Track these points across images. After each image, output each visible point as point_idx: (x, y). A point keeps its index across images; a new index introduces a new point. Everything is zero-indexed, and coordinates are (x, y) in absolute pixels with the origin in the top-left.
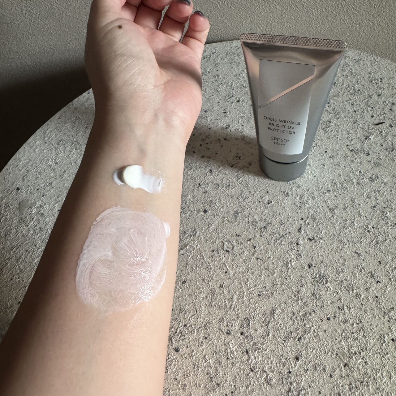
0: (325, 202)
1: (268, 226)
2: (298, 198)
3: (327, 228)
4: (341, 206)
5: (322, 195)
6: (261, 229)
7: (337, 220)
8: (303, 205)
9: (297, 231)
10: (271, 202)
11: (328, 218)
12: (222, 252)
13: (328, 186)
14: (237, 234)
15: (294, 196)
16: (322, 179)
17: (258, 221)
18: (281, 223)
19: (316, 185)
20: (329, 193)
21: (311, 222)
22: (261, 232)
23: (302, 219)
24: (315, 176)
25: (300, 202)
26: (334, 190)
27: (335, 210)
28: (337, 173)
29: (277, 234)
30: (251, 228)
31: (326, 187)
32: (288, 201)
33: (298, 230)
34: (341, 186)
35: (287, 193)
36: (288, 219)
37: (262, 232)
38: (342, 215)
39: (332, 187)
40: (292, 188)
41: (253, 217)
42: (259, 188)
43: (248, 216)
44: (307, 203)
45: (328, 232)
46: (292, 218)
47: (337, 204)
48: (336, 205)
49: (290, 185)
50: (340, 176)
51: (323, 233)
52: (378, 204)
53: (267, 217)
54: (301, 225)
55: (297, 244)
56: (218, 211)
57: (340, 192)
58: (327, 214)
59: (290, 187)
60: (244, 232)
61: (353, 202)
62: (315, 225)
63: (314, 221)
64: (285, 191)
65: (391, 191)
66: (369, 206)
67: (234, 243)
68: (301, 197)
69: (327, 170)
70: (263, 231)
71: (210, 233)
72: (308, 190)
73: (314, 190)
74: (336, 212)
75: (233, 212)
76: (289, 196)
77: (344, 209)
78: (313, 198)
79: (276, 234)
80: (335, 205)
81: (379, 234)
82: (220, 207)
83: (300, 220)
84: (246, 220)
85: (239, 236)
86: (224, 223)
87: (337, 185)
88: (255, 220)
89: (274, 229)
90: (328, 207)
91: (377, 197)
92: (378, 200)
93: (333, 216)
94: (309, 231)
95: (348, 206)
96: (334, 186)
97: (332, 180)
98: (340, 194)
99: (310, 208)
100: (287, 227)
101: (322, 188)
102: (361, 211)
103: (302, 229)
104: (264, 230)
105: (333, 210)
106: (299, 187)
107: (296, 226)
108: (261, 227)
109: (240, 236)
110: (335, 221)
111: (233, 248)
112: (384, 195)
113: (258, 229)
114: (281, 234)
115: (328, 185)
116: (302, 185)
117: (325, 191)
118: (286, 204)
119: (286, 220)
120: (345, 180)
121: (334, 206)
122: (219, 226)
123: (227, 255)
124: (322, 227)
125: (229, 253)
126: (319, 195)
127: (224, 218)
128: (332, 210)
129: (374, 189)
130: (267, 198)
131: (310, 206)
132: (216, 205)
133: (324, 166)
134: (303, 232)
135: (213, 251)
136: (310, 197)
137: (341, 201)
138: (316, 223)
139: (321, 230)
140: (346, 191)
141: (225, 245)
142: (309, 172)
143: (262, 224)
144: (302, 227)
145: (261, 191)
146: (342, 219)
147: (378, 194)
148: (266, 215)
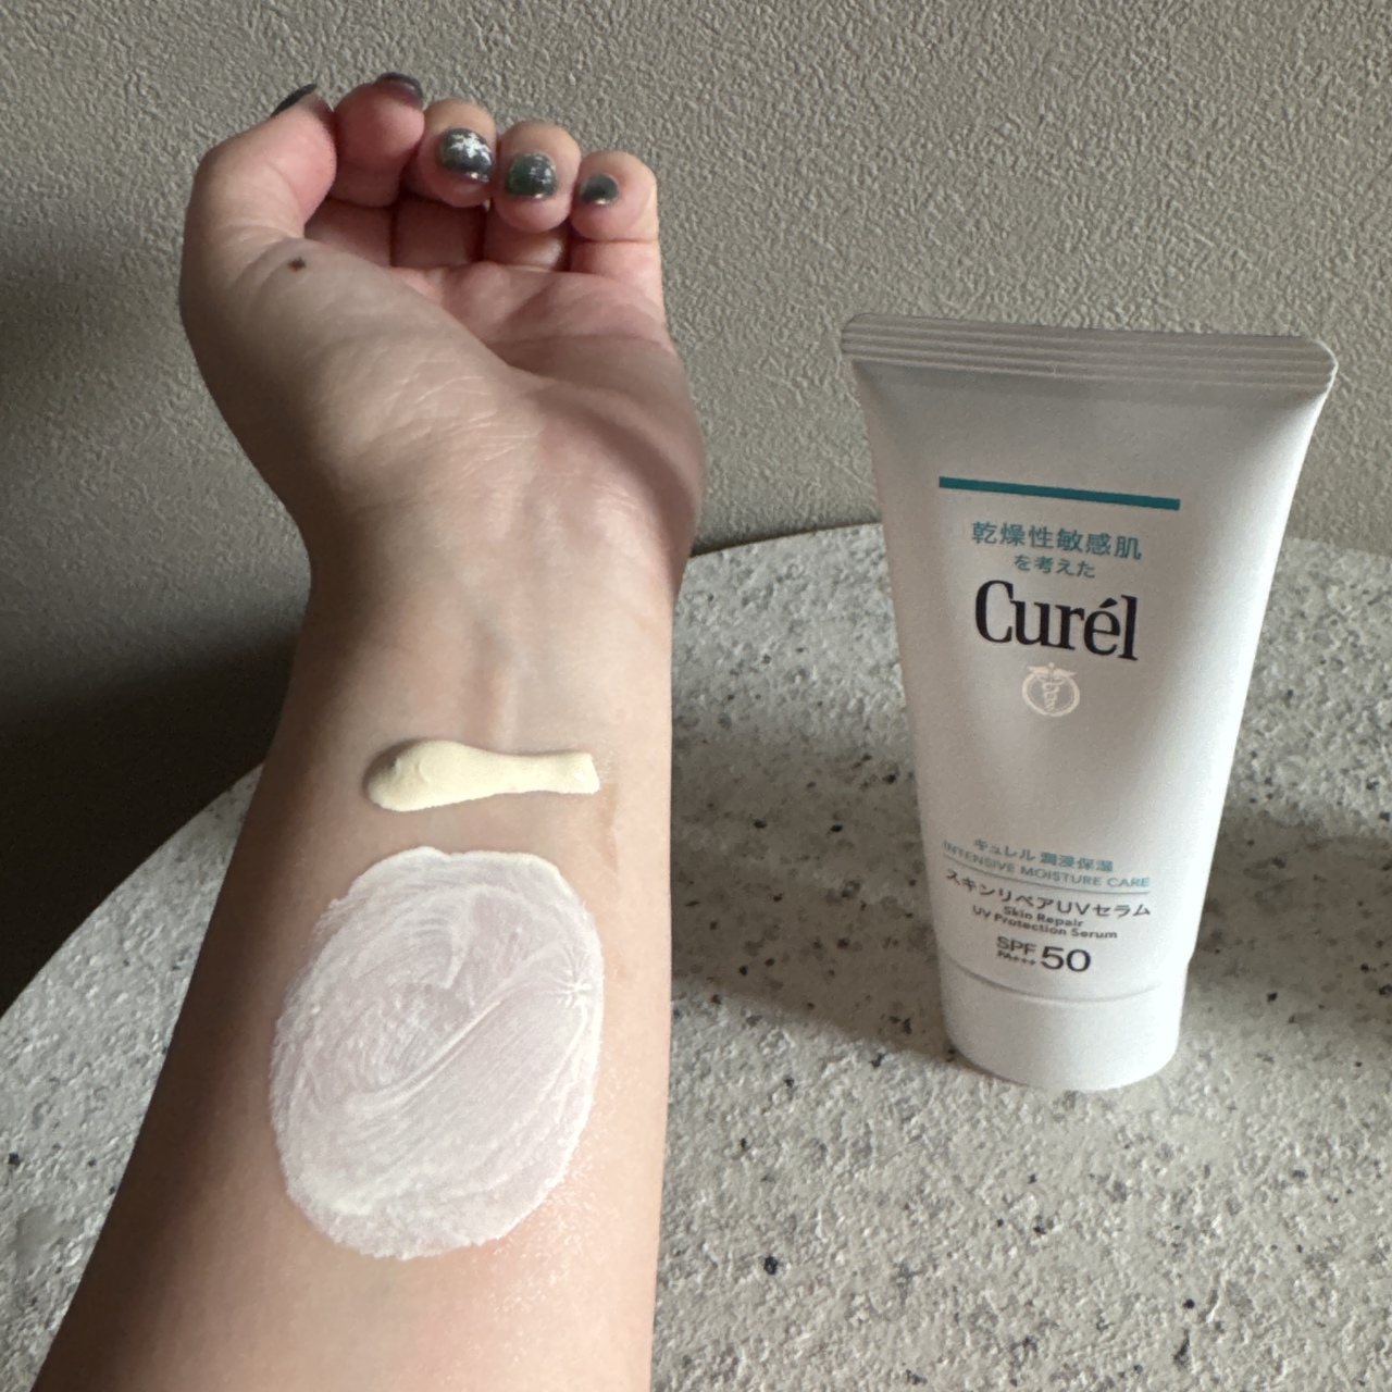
0: (1286, 1225)
1: (1043, 1334)
2: (1165, 1207)
3: (1302, 1346)
4: (1357, 1246)
5: (1269, 1193)
6: (1013, 1347)
7: (1343, 1309)
8: (1188, 1242)
9: (1169, 1359)
10: (1051, 1225)
11: (1302, 1300)
13: (1293, 1154)
14: (908, 1372)
15: (1147, 1196)
16: (1263, 1121)
17: (997, 1312)
18: (1096, 1320)
19: (1240, 1146)
20: (1301, 1186)
21: (1230, 1321)
22: (1012, 1364)
23: (1189, 1304)
24: (1232, 1108)
25: (1177, 1228)
26: (1321, 1173)
27: (1333, 1266)
28: (1330, 1093)
29: (1082, 1376)
30: (968, 1343)
31: (1284, 1158)
32: (1124, 1222)
33: (1176, 1358)
34: (1350, 1154)
35: (1118, 1186)
36: (1128, 1304)
37: (1015, 1364)
38: (1363, 1286)
39: (1312, 1156)
40: (1137, 1163)
42: (992, 1163)
44: (1205, 1232)
45: (1306, 1370)
46: (1143, 1299)
47: (1341, 1237)
48: (1336, 1241)
49: (1127, 1147)
50: (1342, 1105)
51: (1285, 1371)
53: (1036, 1294)
54: (1186, 1332)
56: (827, 1264)
57: (1347, 1182)
58: (1297, 1283)
59: (1129, 1158)
60: (940, 1361)
62: (1247, 1334)
63: (1242, 1316)
64: (1107, 1177)
68: (1180, 1202)
69: (1281, 1081)
70: (1021, 1358)
71: (792, 1365)
72: (1207, 1171)
73: (1232, 1172)
74: (1337, 1274)
75: (887, 1271)
76: (1124, 1197)
77: (1373, 1259)
78: (1232, 1208)
79: (1077, 1374)
80: (1329, 1240)
82: (833, 1247)
83: (1179, 1310)
85: (917, 1380)
86: (852, 1320)
87: (1330, 1148)
89: (1070, 1352)
90: (1300, 1249)
93: (1324, 1293)
94: (1223, 1363)
96: (1318, 1154)
97: (1310, 1124)
98: (1349, 1192)
99: (1220, 1252)
100: (1124, 1343)
101: (1266, 1160)
103: (1190, 1352)
104: (1026, 1354)
105: (1324, 1266)
106: (1166, 1154)
107: (1164, 1335)
108: (1011, 1338)
109: (925, 1381)
110: (1333, 1314)
113: (1000, 1350)
114: (1101, 1373)
115: (1291, 1147)
116: (1180, 1150)
117: (1281, 1177)
118: (1115, 1234)
119: (1118, 1308)
120: (1366, 1126)
121: (1326, 1244)
124: (1280, 1345)
126: (1256, 1195)
127: (853, 1296)
128: (1316, 1263)
130: (1032, 1205)
131: (1221, 1244)
133: (1270, 1060)
134: (1196, 1366)
136: (1219, 1203)
137: (1353, 1221)
138: (1250, 1325)
139: (1275, 1355)
140: (1373, 1177)
142: (1207, 1090)
143: (1018, 1328)
144: (1192, 1344)
145: (1003, 1173)
146: (1363, 1308)
148: (1030, 1282)
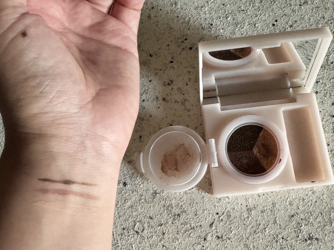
0: (246, 200)
1: (182, 214)
3: (238, 228)
4: (260, 208)
6: (175, 215)
7: (250, 222)
9: (209, 225)
11: (243, 218)
12: (132, 232)
14: (150, 216)
17: (174, 206)
18: (195, 213)
21: (225, 219)
22: (173, 219)
23: (217, 214)
27: (253, 211)
30: (165, 212)
38: (257, 218)
41: (170, 201)
43: (166, 199)
45: (237, 234)
46: (208, 210)
48: (256, 206)
51: (232, 233)
52: (297, 213)
53: (184, 204)
54: (214, 220)
55: (205, 240)
56: (138, 187)
58: (243, 214)
60: (158, 215)
61: (273, 206)
62: (228, 223)
63: (228, 219)
65: (316, 202)
66: (287, 214)
67: (146, 225)
71: (124, 209)
74: (253, 213)
77: (262, 212)
79: (187, 224)
80: (254, 205)
81: (286, 246)
82: (141, 183)
83: (214, 215)
84: (163, 202)
85: (151, 218)
86: (140, 201)
88: (171, 205)
89: (187, 219)
90: (247, 206)
91: (299, 206)
92: (299, 209)
93: (248, 217)
94: (220, 228)
95: (267, 210)
99: (229, 203)
100: (200, 220)
102: (277, 218)
103: (214, 225)
104: (177, 218)
105: (251, 211)
107: (209, 220)
108: (175, 213)
109: (153, 219)
110: (248, 222)
111: (143, 229)
112: (307, 205)
113: (172, 215)
114: (193, 225)
119: (201, 211)
122: (135, 204)
123: (136, 236)
124: (234, 227)
125: (138, 235)
127: (142, 196)
128: (249, 210)
129: (300, 195)
131: (230, 201)
132: (137, 180)
134: (214, 228)
135: (124, 229)
137: (262, 202)
138: (229, 221)
139: (232, 229)
141: (136, 225)
143: (177, 211)
144: (214, 223)
146: (255, 223)
147: (301, 203)
148: (183, 201)
